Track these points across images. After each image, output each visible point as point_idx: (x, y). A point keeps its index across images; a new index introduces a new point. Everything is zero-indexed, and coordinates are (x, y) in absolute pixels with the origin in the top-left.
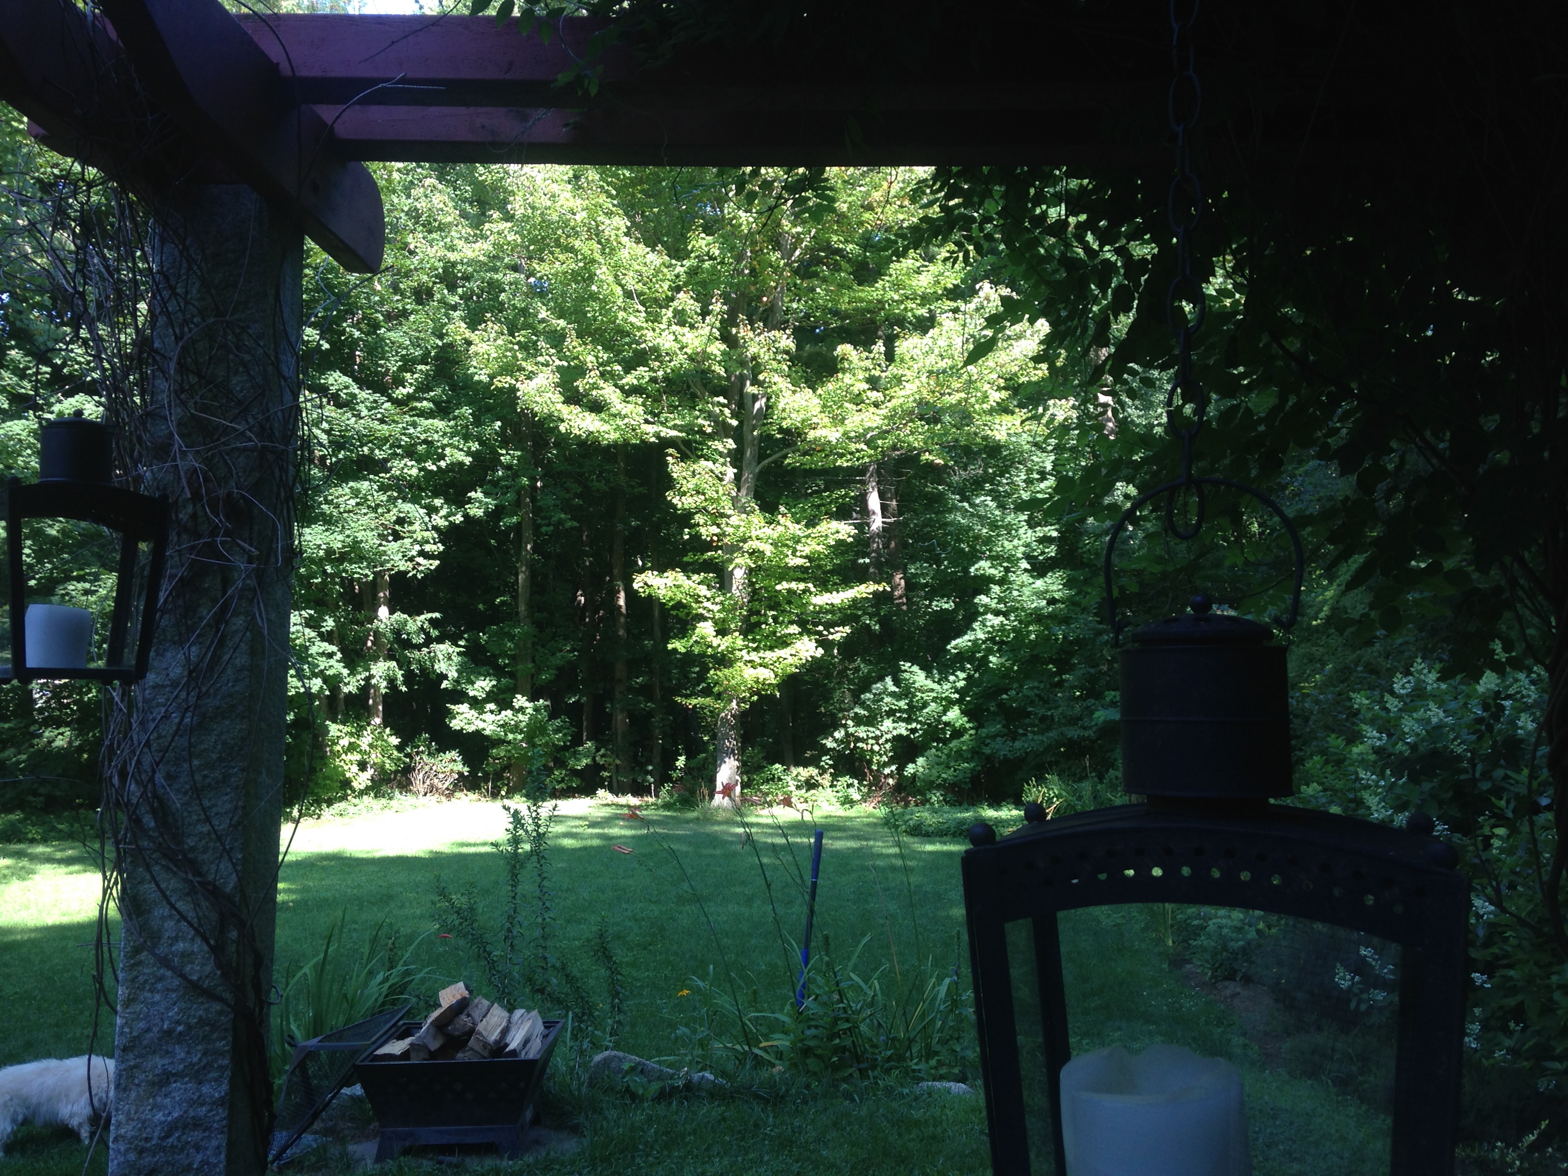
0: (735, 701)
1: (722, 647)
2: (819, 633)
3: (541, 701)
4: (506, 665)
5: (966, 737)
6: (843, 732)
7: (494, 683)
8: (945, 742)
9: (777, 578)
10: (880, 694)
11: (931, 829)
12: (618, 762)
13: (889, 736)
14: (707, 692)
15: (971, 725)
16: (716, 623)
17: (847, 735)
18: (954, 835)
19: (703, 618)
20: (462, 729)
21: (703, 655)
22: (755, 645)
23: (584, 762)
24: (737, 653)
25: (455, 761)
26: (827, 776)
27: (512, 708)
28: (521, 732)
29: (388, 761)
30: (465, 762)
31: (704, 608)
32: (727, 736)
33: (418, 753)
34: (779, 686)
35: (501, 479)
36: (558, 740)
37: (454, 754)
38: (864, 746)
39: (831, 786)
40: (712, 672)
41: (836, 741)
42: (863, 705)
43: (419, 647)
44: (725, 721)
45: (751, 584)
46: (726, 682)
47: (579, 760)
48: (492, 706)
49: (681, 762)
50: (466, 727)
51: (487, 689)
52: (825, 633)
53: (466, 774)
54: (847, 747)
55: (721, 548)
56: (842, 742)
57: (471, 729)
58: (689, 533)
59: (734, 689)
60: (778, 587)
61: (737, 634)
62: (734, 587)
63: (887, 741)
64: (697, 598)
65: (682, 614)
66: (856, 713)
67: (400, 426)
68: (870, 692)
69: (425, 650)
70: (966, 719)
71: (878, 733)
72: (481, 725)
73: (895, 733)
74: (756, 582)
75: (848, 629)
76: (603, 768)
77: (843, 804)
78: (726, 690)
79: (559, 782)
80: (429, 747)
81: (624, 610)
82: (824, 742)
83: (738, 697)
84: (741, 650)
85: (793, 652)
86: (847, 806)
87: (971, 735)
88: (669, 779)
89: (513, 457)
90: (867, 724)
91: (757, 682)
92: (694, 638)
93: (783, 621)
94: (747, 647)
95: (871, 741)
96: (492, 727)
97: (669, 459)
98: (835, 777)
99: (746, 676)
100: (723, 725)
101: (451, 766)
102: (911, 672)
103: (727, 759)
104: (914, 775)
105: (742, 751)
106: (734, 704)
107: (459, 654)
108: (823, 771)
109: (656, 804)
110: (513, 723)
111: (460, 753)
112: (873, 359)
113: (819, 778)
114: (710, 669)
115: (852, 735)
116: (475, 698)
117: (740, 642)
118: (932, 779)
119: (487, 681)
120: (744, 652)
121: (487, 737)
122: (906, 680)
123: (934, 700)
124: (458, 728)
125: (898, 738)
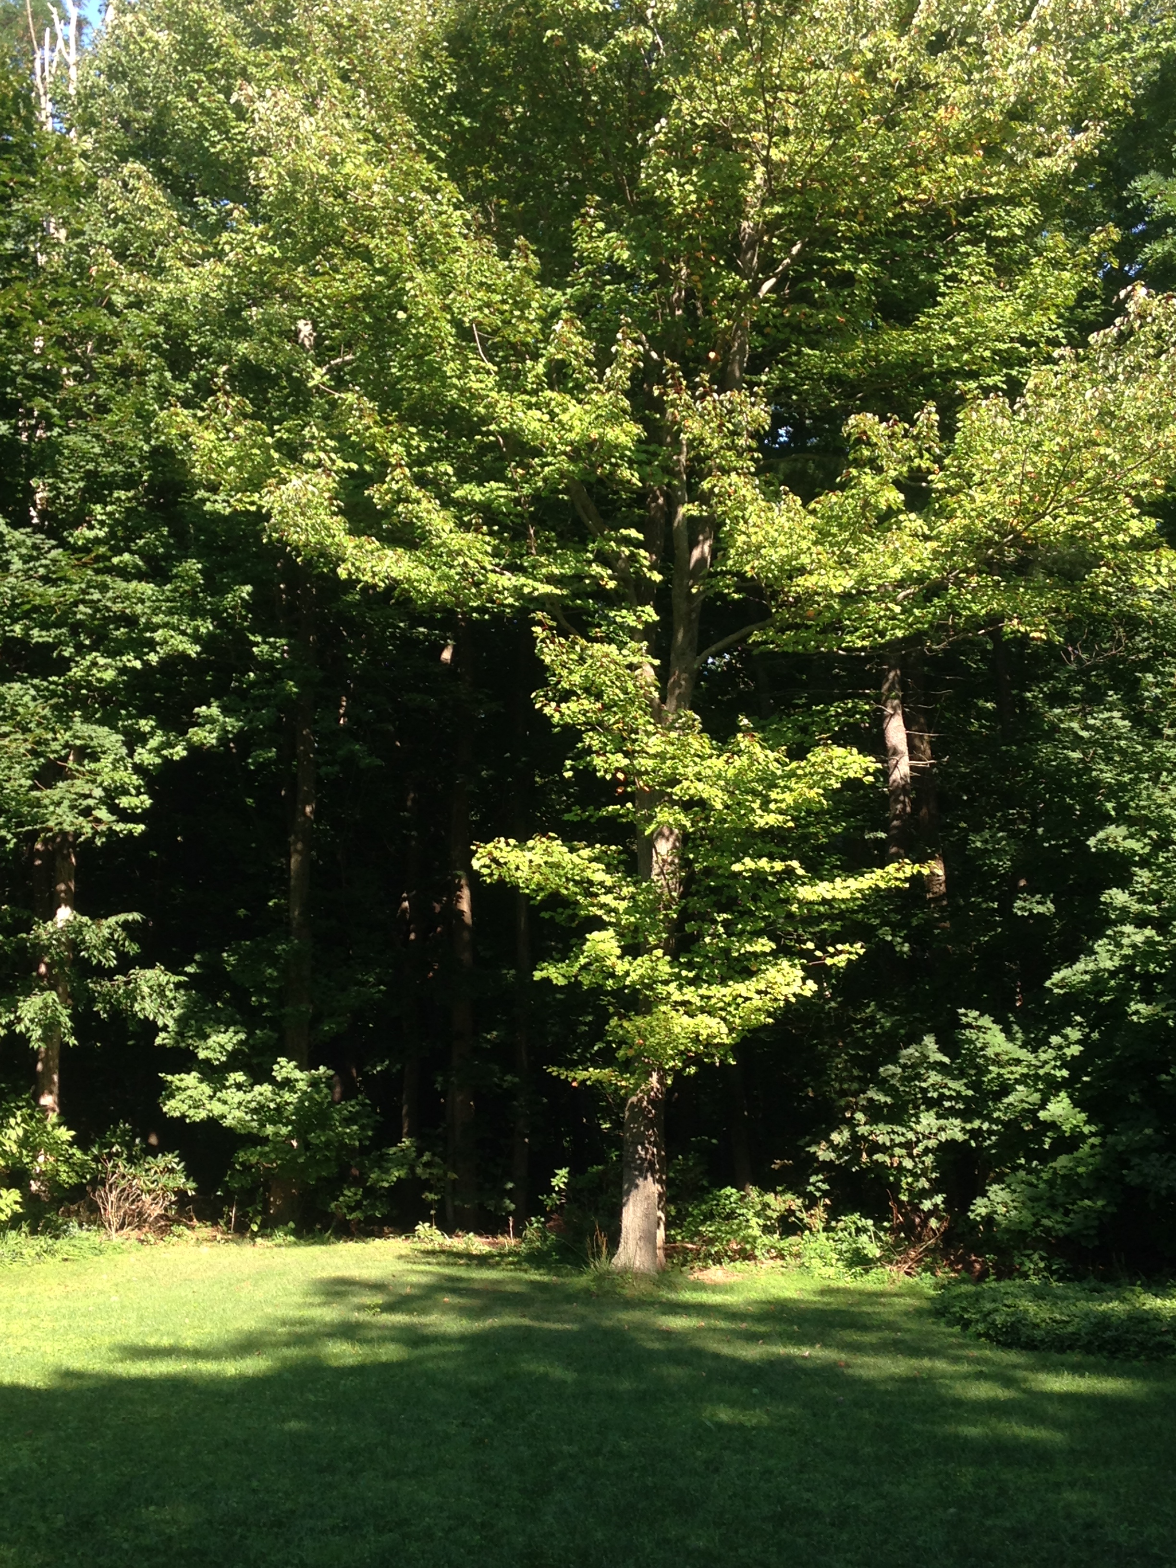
0: (655, 1076)
1: (634, 977)
2: (807, 955)
3: (322, 1069)
4: (262, 1007)
5: (1085, 1148)
6: (846, 1134)
7: (242, 1036)
8: (1045, 1157)
9: (733, 854)
10: (914, 1066)
11: (1038, 1334)
12: (453, 1176)
13: (932, 1143)
14: (606, 1058)
15: (1093, 1128)
16: (620, 935)
17: (855, 1138)
18: (1088, 1349)
19: (598, 924)
20: (184, 1116)
21: (598, 990)
22: (691, 975)
23: (396, 1174)
24: (660, 987)
25: (172, 1171)
26: (819, 1212)
27: (272, 1081)
28: (289, 1122)
29: (63, 1168)
30: (189, 1173)
31: (602, 906)
32: (640, 1139)
33: (110, 1156)
34: (735, 1049)
35: (252, 684)
36: (351, 1136)
37: (171, 1160)
38: (887, 1159)
39: (825, 1229)
40: (614, 1021)
41: (834, 1147)
42: (883, 1085)
43: (110, 973)
44: (638, 1111)
45: (687, 864)
46: (638, 1041)
47: (387, 1171)
48: (239, 1077)
49: (560, 1178)
50: (191, 1112)
51: (229, 1047)
52: (818, 953)
53: (190, 1193)
54: (856, 1160)
55: (630, 797)
56: (845, 1150)
57: (201, 1115)
58: (573, 768)
59: (655, 1052)
60: (736, 867)
61: (659, 952)
62: (656, 869)
63: (927, 1151)
64: (587, 886)
65: (561, 917)
66: (871, 1100)
67: (76, 587)
68: (895, 1062)
69: (120, 978)
70: (1083, 1116)
71: (911, 1136)
72: (217, 1108)
73: (943, 1137)
74: (696, 860)
75: (859, 948)
76: (426, 1185)
77: (850, 1264)
78: (638, 1056)
79: (352, 1210)
80: (129, 1146)
81: (468, 918)
82: (812, 1149)
83: (661, 1068)
84: (666, 983)
85: (762, 986)
86: (858, 1269)
87: (1093, 1146)
88: (539, 1209)
89: (273, 646)
90: (889, 1121)
91: (696, 1040)
92: (583, 961)
93: (743, 931)
94: (678, 977)
95: (897, 1151)
96: (238, 1114)
97: (537, 629)
98: (834, 1213)
99: (677, 1030)
100: (633, 1118)
101: (163, 1180)
102: (979, 1028)
103: (640, 1181)
104: (989, 1220)
105: (667, 1162)
106: (654, 1079)
107: (178, 986)
108: (811, 1203)
109: (516, 1254)
110: (272, 1105)
111: (180, 1156)
112: (916, 438)
113: (804, 1215)
114: (611, 1016)
115: (864, 1138)
116: (207, 1061)
117: (665, 969)
118: (1024, 1227)
119: (230, 1034)
120: (672, 987)
121: (230, 1129)
122: (971, 1042)
123: (1023, 1080)
124: (177, 1114)
125: (948, 1148)
